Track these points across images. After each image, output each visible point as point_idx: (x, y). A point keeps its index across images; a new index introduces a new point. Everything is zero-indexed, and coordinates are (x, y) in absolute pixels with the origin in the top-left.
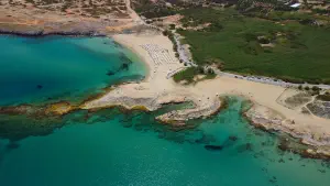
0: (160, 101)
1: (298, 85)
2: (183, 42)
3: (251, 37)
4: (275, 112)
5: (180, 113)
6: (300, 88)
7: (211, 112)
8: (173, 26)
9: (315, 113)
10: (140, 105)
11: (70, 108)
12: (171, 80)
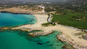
0: (33, 29)
1: (81, 30)
2: (52, 17)
3: (74, 17)
4: (68, 36)
5: (37, 33)
6: (82, 31)
7: (46, 34)
8: (52, 13)
9: (83, 39)
10: (27, 30)
11: (8, 28)
12: (41, 25)
